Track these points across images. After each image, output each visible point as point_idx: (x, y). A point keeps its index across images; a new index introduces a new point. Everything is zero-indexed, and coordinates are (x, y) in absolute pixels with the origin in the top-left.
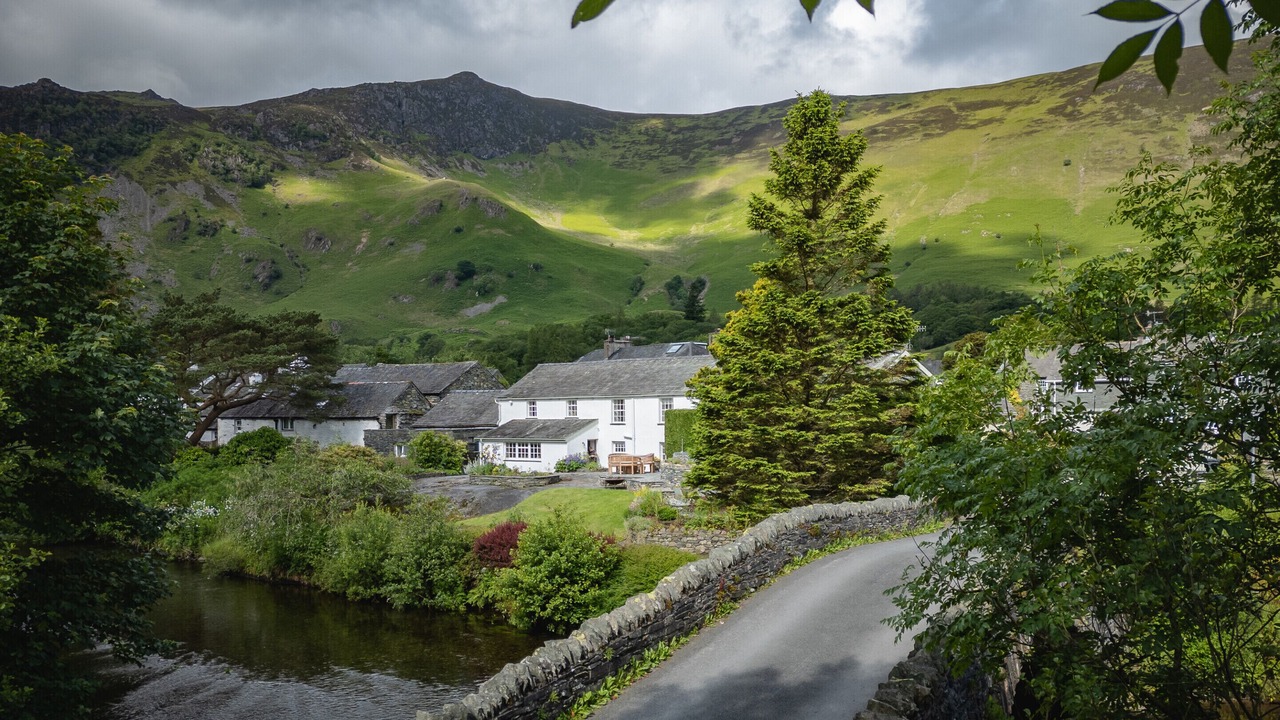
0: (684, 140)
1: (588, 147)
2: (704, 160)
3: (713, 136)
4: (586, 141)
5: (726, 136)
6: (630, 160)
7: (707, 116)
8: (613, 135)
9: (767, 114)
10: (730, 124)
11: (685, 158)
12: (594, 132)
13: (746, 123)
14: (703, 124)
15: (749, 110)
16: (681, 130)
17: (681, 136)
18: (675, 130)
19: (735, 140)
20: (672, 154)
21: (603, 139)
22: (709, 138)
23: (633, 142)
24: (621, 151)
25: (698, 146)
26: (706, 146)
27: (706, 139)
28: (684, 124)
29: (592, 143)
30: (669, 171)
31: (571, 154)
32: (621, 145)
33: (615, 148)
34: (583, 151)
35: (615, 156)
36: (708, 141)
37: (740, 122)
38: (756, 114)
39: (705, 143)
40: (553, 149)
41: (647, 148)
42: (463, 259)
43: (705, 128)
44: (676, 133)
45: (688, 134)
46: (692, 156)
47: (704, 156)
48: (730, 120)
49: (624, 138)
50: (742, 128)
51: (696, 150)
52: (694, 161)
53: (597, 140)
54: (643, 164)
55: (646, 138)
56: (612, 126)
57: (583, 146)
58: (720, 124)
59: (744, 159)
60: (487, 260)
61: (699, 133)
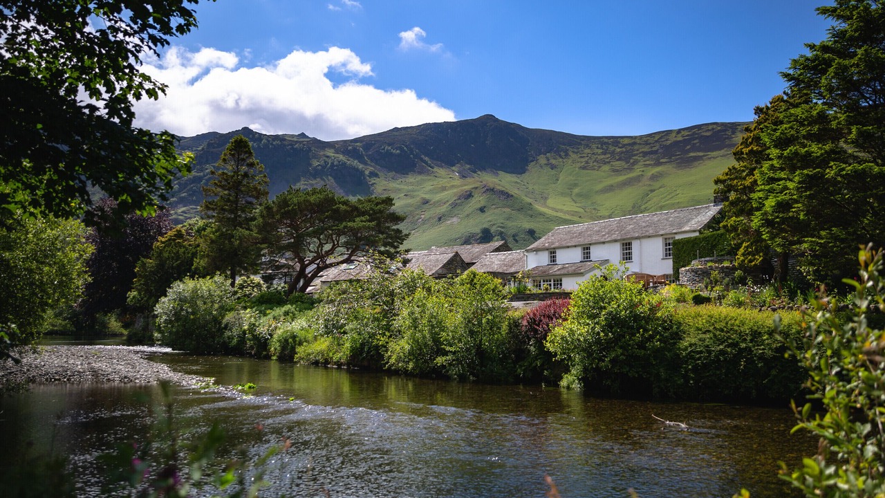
0: (627, 151)
1: (564, 157)
2: (640, 163)
3: (646, 149)
4: (562, 154)
5: (654, 149)
6: (591, 164)
7: (641, 137)
8: (580, 150)
9: (680, 135)
10: (656, 141)
11: (627, 162)
12: (568, 148)
13: (667, 140)
14: (638, 141)
15: (669, 132)
16: (624, 146)
17: (624, 149)
18: (620, 146)
19: (660, 151)
20: (618, 160)
21: (573, 152)
22: (643, 150)
23: (593, 154)
24: (586, 159)
25: (635, 155)
26: (641, 155)
27: (641, 150)
28: (626, 141)
29: (567, 155)
30: (617, 171)
31: (553, 162)
32: (585, 155)
33: (581, 157)
34: (561, 160)
35: (582, 162)
36: (642, 152)
37: (663, 140)
38: (674, 135)
39: (640, 153)
40: (542, 160)
41: (602, 157)
42: (484, 226)
43: (640, 144)
44: (621, 148)
45: (629, 148)
46: (632, 161)
47: (640, 161)
48: (656, 139)
49: (587, 151)
50: (664, 143)
51: (634, 158)
52: (633, 164)
53: (571, 153)
54: (600, 167)
55: (601, 151)
56: (580, 144)
57: (561, 157)
58: (649, 142)
59: (666, 162)
60: (499, 227)
61: (636, 147)
